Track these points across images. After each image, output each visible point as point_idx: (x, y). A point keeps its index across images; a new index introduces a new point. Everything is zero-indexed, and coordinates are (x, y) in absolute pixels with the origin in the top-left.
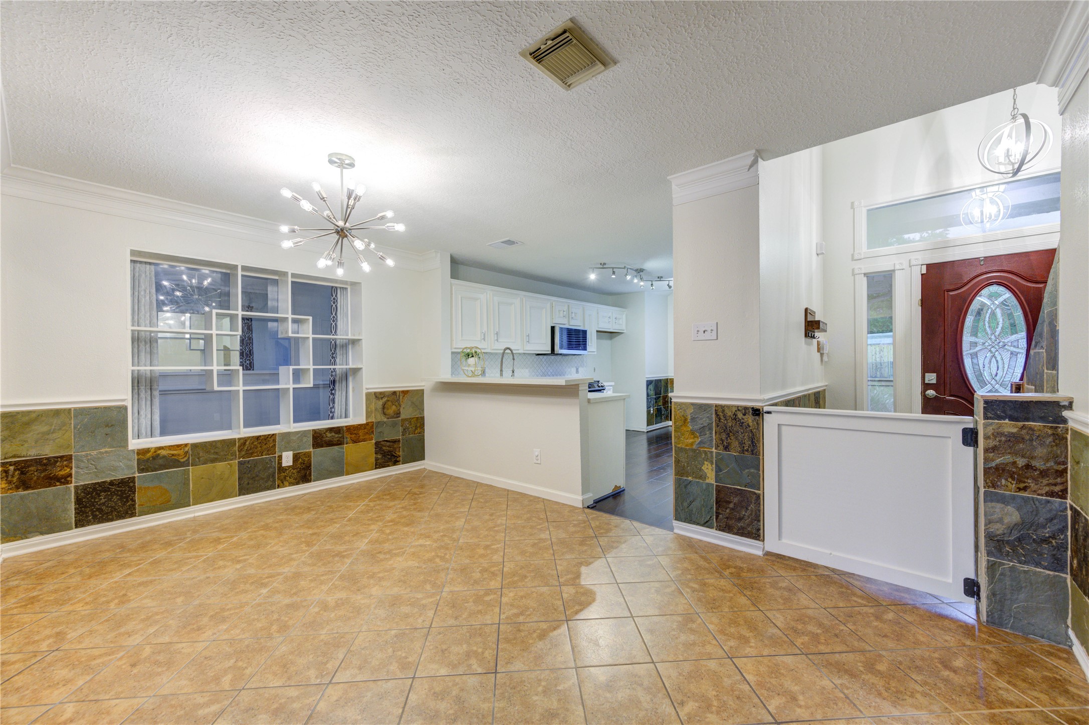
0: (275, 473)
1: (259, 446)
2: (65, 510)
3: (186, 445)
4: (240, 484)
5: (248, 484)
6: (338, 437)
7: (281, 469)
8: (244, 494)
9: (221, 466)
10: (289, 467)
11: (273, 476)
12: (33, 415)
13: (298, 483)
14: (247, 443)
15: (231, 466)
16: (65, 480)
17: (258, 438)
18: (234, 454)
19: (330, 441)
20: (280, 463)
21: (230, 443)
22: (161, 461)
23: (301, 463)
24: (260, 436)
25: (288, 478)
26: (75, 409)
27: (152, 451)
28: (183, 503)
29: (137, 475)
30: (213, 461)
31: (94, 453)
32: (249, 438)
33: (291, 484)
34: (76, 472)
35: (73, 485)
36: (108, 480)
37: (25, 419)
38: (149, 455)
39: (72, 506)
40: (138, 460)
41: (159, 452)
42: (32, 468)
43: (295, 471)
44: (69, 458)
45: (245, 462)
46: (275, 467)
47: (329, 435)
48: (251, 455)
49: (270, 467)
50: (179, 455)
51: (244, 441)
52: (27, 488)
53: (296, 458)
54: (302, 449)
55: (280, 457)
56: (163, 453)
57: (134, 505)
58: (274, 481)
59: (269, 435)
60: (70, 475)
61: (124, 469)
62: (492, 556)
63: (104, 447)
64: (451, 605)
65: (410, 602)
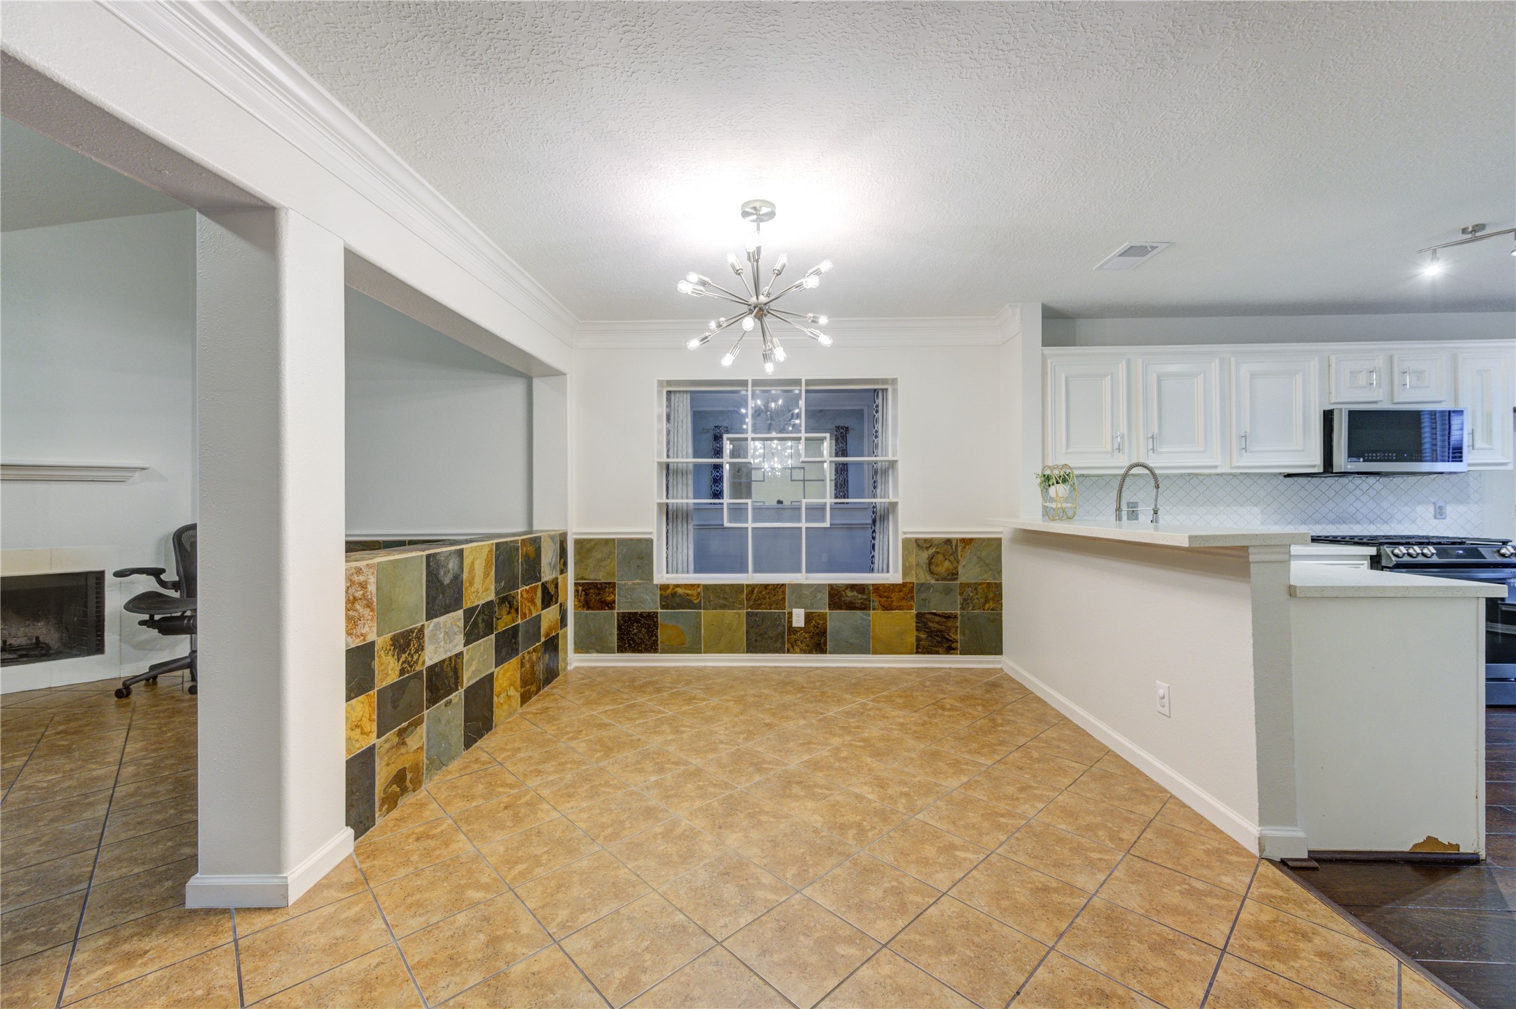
0: (784, 633)
1: (767, 596)
2: (611, 634)
3: (699, 585)
4: (747, 639)
5: (756, 640)
6: (861, 599)
7: (792, 631)
8: (751, 652)
9: (729, 613)
10: (800, 628)
11: (783, 637)
12: (593, 543)
13: (810, 652)
14: (755, 591)
15: (739, 616)
16: (610, 605)
17: (766, 586)
18: (741, 603)
19: (851, 603)
20: (790, 622)
21: (738, 588)
22: (678, 600)
23: (814, 626)
24: (769, 585)
25: (799, 643)
26: (619, 540)
27: (671, 587)
28: (695, 649)
29: (659, 610)
30: (723, 607)
31: (630, 583)
32: (757, 585)
33: (803, 651)
34: (619, 600)
35: (616, 611)
36: (639, 611)
37: (588, 546)
38: (669, 591)
39: (616, 632)
40: (661, 595)
41: (677, 589)
42: (592, 591)
43: (807, 635)
44: (613, 585)
45: (753, 613)
46: (784, 626)
47: (849, 593)
48: (759, 606)
49: (779, 625)
50: (692, 595)
51: (752, 588)
52: (589, 608)
53: (808, 618)
54: (816, 608)
55: (790, 614)
56: (680, 591)
57: (657, 641)
58: (783, 643)
59: (778, 585)
60: (614, 602)
61: (650, 604)
62: (937, 872)
63: (637, 578)
64: (783, 924)
65: (745, 883)
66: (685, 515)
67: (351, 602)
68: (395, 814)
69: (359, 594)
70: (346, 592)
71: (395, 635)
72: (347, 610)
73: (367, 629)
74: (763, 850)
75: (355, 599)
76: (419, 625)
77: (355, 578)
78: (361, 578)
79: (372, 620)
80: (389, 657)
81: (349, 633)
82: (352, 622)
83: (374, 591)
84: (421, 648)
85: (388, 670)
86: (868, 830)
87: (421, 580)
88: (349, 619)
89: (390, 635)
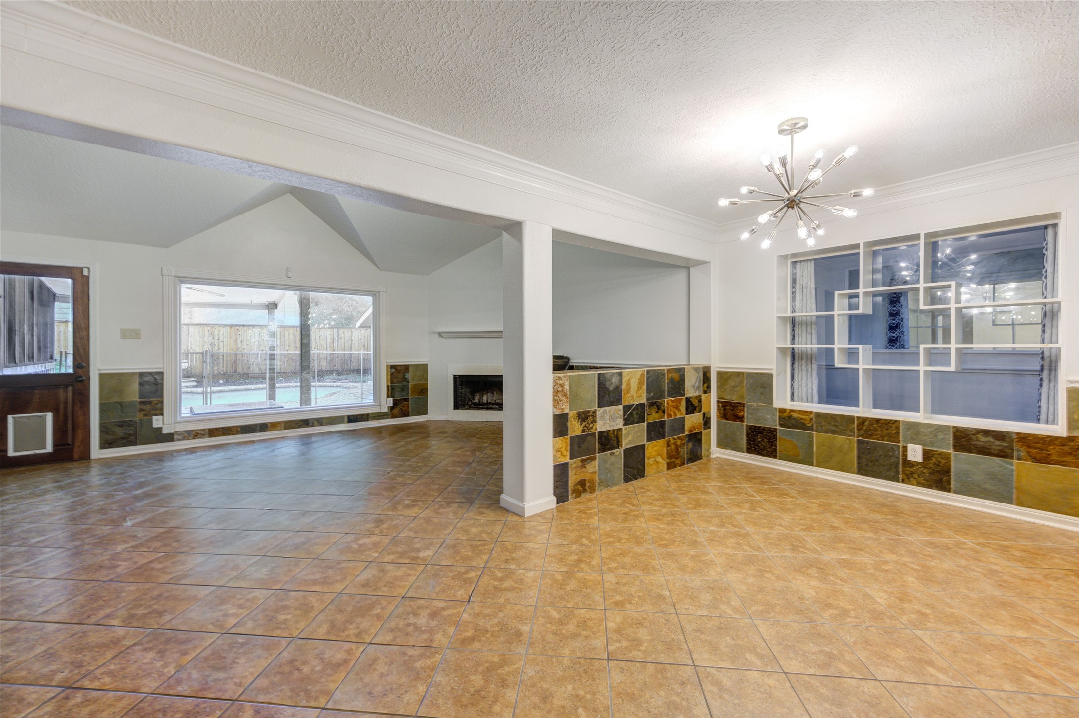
0: (898, 464)
1: (879, 429)
2: (742, 439)
3: (811, 412)
4: (858, 463)
5: (867, 465)
6: (999, 446)
7: (907, 463)
8: (862, 474)
9: (840, 438)
10: (918, 463)
11: (897, 466)
12: (729, 375)
13: (929, 487)
14: (866, 423)
15: (850, 442)
16: (741, 419)
17: (878, 420)
18: (852, 431)
19: (983, 448)
20: (905, 455)
21: (849, 419)
22: (793, 421)
23: (935, 464)
24: (880, 419)
25: (916, 476)
26: (747, 373)
27: (788, 411)
28: (807, 461)
29: (778, 427)
30: (834, 432)
31: (755, 405)
32: (868, 418)
33: (919, 484)
34: (747, 416)
35: (745, 423)
36: (763, 426)
37: (726, 377)
38: (785, 414)
39: (745, 438)
40: (779, 416)
41: (792, 413)
42: (728, 407)
43: (925, 471)
44: (743, 405)
45: (864, 442)
46: (898, 458)
47: (982, 438)
48: (870, 436)
49: (892, 456)
50: (805, 419)
51: (862, 421)
52: (727, 419)
53: (927, 455)
54: (936, 447)
55: (905, 448)
56: (795, 415)
57: (776, 450)
58: (898, 473)
59: (891, 420)
60: (744, 417)
61: (771, 422)
62: (888, 667)
63: (760, 402)
64: (723, 626)
65: (719, 598)
66: (809, 357)
67: (556, 393)
68: (578, 499)
69: (560, 389)
70: (553, 388)
71: (579, 412)
72: (554, 396)
73: (563, 407)
74: (749, 589)
75: (558, 392)
76: (593, 409)
77: (558, 382)
78: (561, 382)
79: (566, 402)
80: (576, 422)
81: (555, 407)
82: (556, 402)
83: (568, 389)
84: (594, 421)
85: (576, 428)
86: (851, 617)
87: (595, 386)
88: (554, 400)
89: (576, 411)
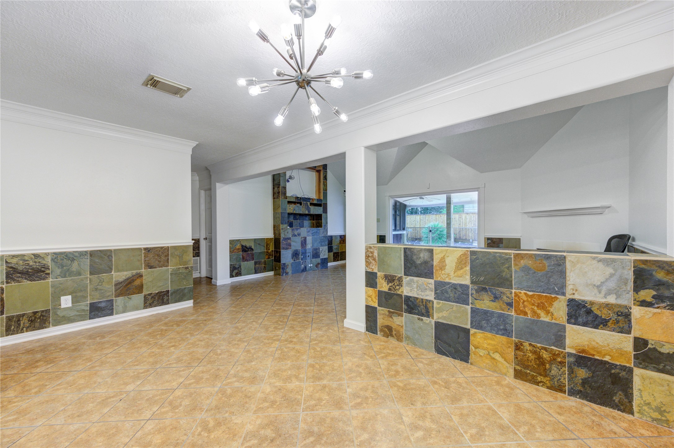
67: (367, 257)
69: (371, 255)
70: (366, 253)
71: (386, 274)
72: (366, 259)
73: (373, 267)
75: (369, 256)
76: (399, 275)
77: (369, 250)
78: (371, 250)
79: (376, 265)
80: (383, 281)
81: (367, 266)
82: (368, 263)
83: (377, 255)
84: (400, 285)
85: (384, 286)
87: (401, 257)
88: (366, 262)
89: (383, 273)
